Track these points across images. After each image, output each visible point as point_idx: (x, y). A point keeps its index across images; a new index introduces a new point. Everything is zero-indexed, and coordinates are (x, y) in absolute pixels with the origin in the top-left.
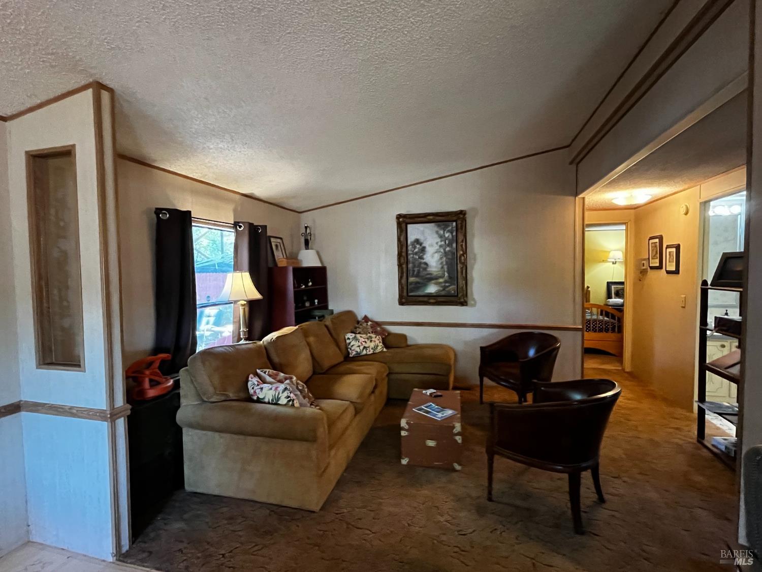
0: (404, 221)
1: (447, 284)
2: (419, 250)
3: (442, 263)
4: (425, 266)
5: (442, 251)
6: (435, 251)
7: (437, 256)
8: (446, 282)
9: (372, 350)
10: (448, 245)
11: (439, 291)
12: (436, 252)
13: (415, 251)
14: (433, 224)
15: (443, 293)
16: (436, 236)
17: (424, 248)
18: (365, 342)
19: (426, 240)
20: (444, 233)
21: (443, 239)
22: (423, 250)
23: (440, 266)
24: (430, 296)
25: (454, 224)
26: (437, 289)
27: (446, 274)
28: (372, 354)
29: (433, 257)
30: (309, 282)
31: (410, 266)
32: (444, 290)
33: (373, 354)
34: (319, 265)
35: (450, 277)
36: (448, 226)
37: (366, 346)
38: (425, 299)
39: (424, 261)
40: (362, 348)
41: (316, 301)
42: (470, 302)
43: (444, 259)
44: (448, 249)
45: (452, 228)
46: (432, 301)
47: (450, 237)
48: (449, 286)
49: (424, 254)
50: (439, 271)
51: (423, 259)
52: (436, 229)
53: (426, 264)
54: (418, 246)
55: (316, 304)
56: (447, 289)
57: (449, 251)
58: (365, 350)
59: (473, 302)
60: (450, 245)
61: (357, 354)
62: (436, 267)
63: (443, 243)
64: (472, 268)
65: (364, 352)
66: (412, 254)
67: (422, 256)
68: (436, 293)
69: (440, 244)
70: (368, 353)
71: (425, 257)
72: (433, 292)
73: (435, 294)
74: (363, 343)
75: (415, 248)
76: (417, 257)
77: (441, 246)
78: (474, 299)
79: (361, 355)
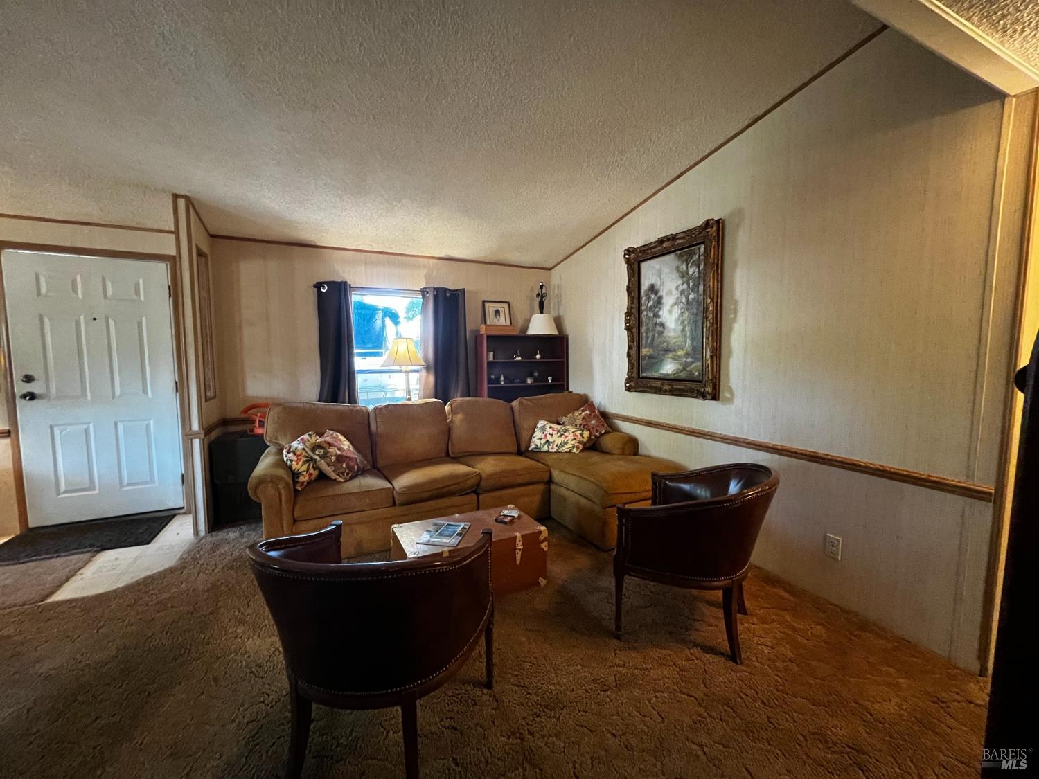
0: (636, 259)
1: (689, 360)
2: (654, 303)
3: (683, 322)
4: (661, 329)
5: (684, 300)
6: (674, 301)
7: (676, 311)
8: (687, 355)
9: (556, 448)
10: (693, 290)
11: (678, 371)
12: (675, 304)
13: (649, 305)
14: (672, 256)
15: (683, 375)
16: (675, 275)
17: (660, 298)
18: (552, 435)
19: (662, 284)
20: (687, 267)
21: (685, 279)
22: (659, 302)
23: (680, 328)
24: (665, 379)
25: (702, 247)
26: (675, 368)
27: (689, 342)
28: (555, 452)
29: (670, 312)
30: (537, 354)
31: (643, 329)
32: (684, 369)
33: (557, 452)
34: (554, 332)
35: (694, 348)
36: (691, 255)
37: (550, 440)
38: (658, 384)
39: (661, 320)
40: (543, 441)
41: (550, 378)
42: (724, 394)
43: (686, 314)
44: (692, 296)
45: (699, 256)
46: (666, 387)
47: (696, 274)
48: (692, 363)
49: (660, 309)
50: (678, 337)
51: (659, 318)
52: (677, 263)
53: (662, 325)
54: (653, 296)
55: (550, 381)
56: (688, 369)
57: (694, 299)
58: (546, 445)
59: (727, 395)
60: (695, 289)
61: (536, 448)
62: (674, 330)
63: (685, 286)
64: (731, 330)
65: (545, 448)
66: (645, 310)
67: (657, 312)
68: (674, 374)
69: (681, 288)
70: (550, 451)
71: (661, 313)
72: (670, 372)
73: (672, 377)
74: (548, 435)
75: (649, 299)
76: (652, 315)
77: (682, 293)
78: (730, 388)
79: (542, 450)
